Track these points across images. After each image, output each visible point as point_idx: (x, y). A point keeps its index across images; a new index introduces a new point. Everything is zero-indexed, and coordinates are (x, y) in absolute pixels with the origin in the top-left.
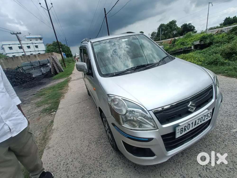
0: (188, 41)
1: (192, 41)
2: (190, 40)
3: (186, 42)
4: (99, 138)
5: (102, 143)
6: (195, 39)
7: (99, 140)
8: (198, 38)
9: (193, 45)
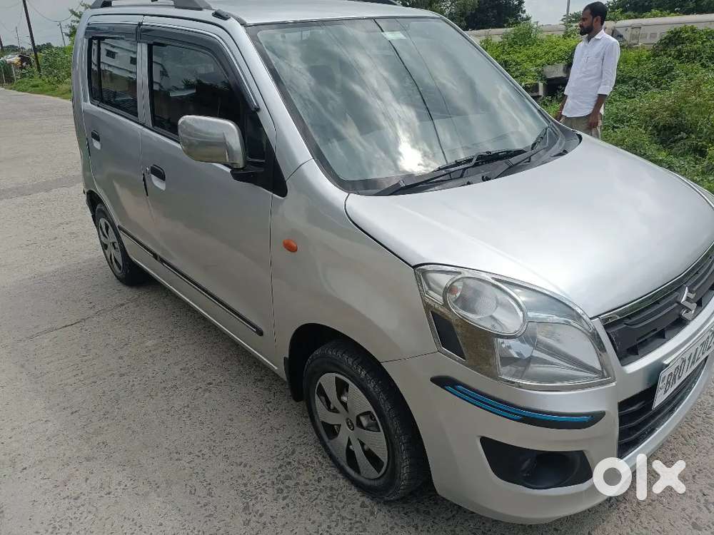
0: (524, 58)
1: (539, 61)
2: (529, 57)
3: (517, 64)
4: (280, 467)
5: (307, 484)
6: (551, 54)
7: (288, 478)
8: (560, 54)
9: (541, 80)
